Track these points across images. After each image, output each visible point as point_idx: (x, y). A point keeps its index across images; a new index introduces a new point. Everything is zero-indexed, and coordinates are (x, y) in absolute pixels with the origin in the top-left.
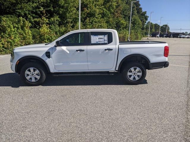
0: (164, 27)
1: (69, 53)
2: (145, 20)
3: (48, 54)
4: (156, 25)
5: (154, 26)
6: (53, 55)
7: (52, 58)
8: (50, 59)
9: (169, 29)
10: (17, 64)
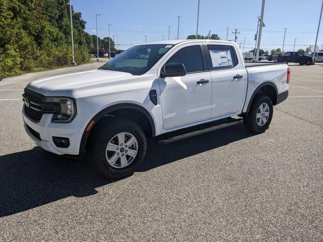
0: (106, 41)
1: (186, 88)
2: (80, 27)
3: (153, 96)
4: (94, 37)
5: (92, 39)
6: (162, 98)
7: (160, 104)
8: (158, 105)
9: (113, 44)
10: (88, 130)
